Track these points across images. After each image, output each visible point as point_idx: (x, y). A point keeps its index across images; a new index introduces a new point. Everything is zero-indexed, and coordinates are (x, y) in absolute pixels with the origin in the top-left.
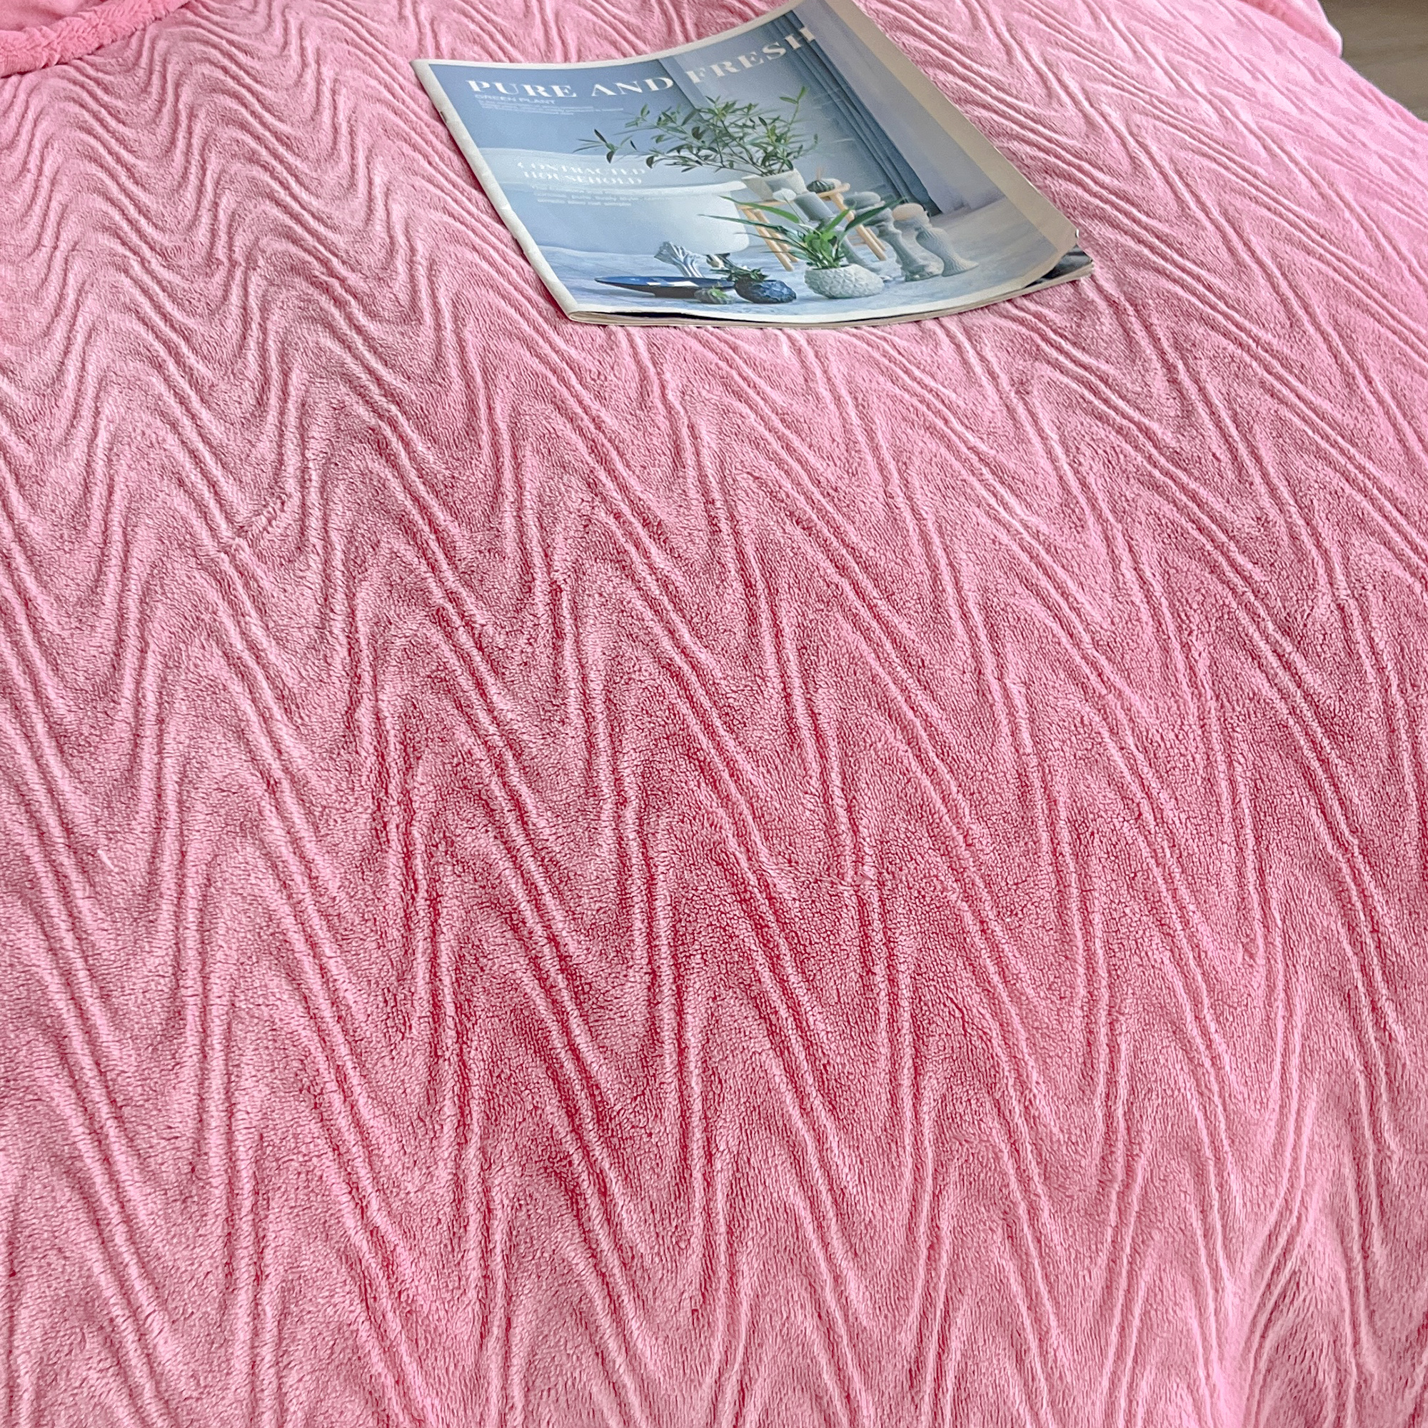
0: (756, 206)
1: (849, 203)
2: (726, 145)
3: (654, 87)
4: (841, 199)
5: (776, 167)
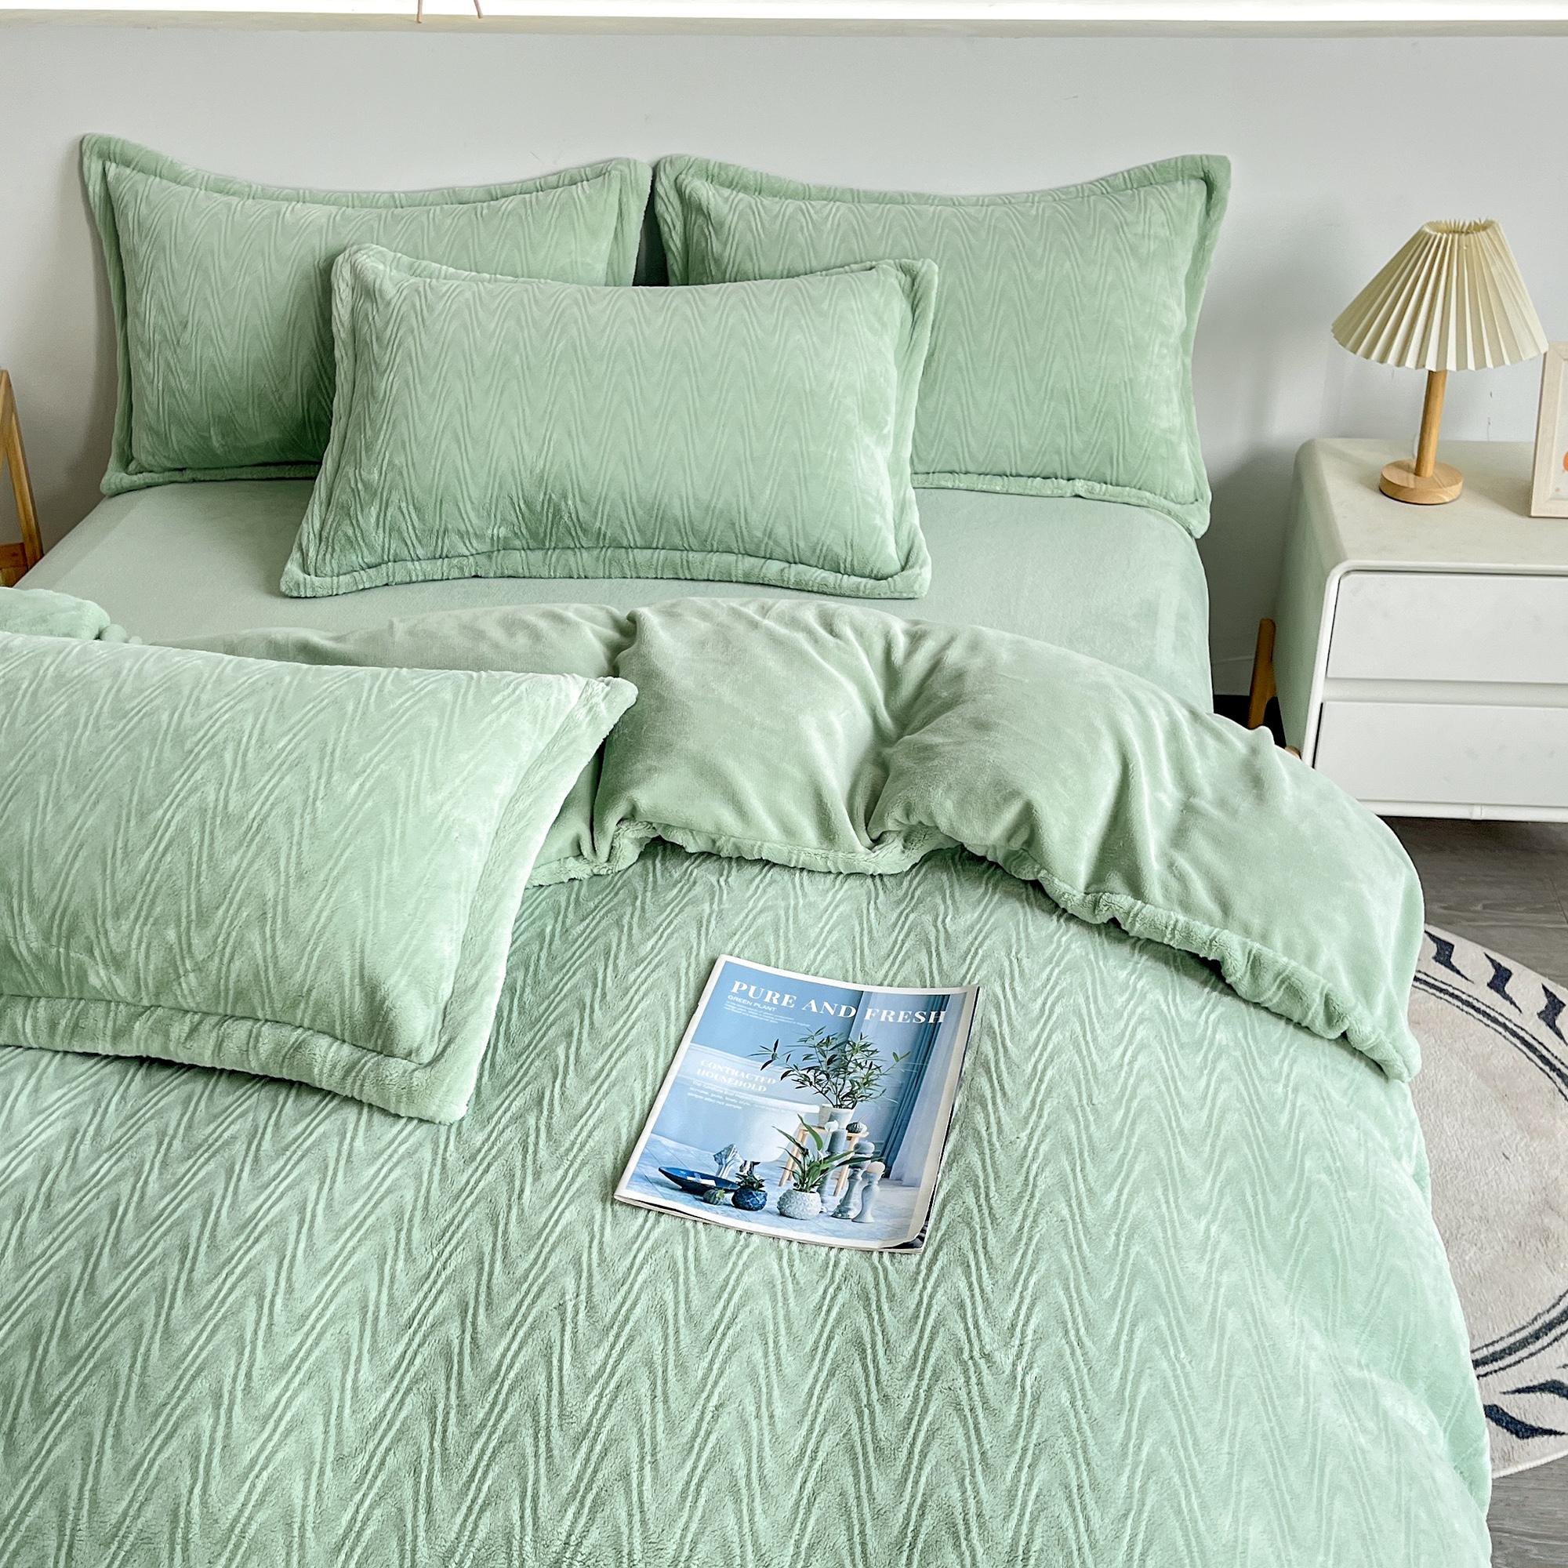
1: (857, 1146)
3: (842, 1014)
4: (855, 1142)
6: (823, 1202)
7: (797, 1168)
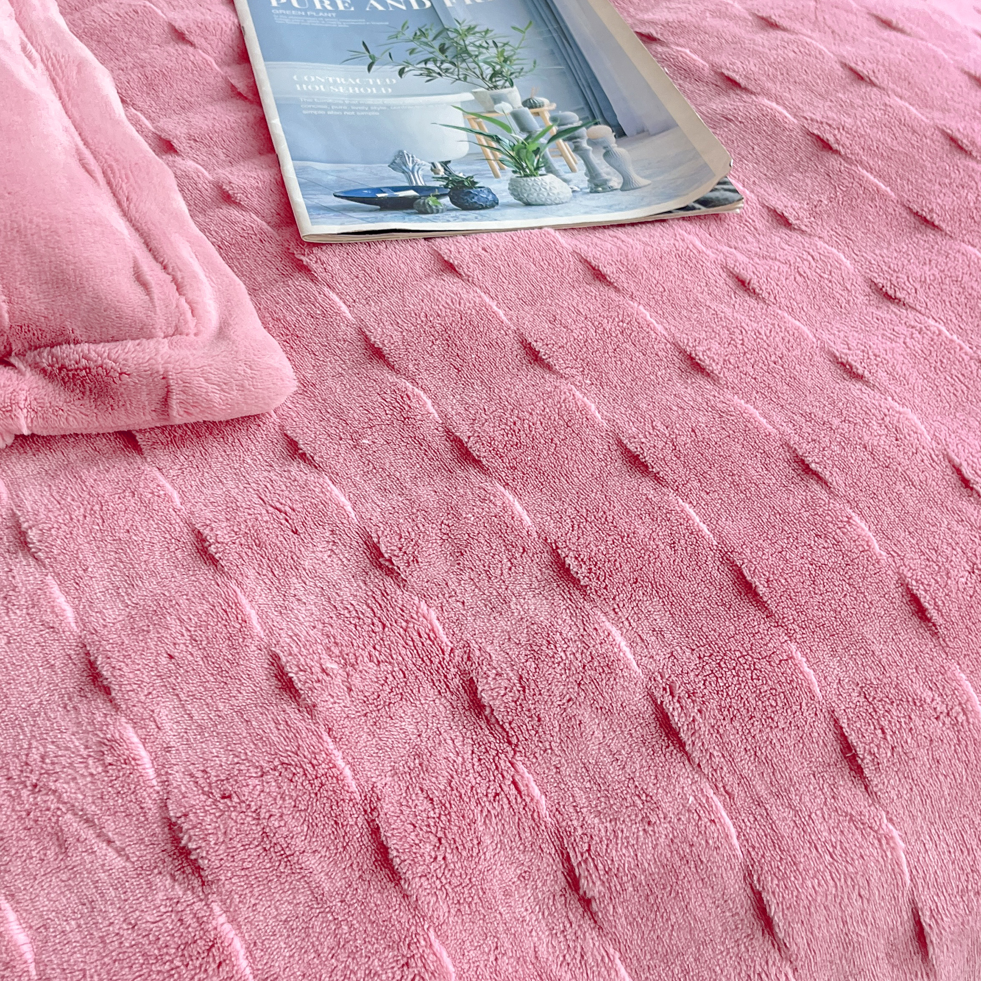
0: (479, 116)
1: (554, 119)
2: (464, 61)
3: (416, 7)
4: (548, 116)
5: (500, 83)
6: (565, 180)
7: (500, 156)
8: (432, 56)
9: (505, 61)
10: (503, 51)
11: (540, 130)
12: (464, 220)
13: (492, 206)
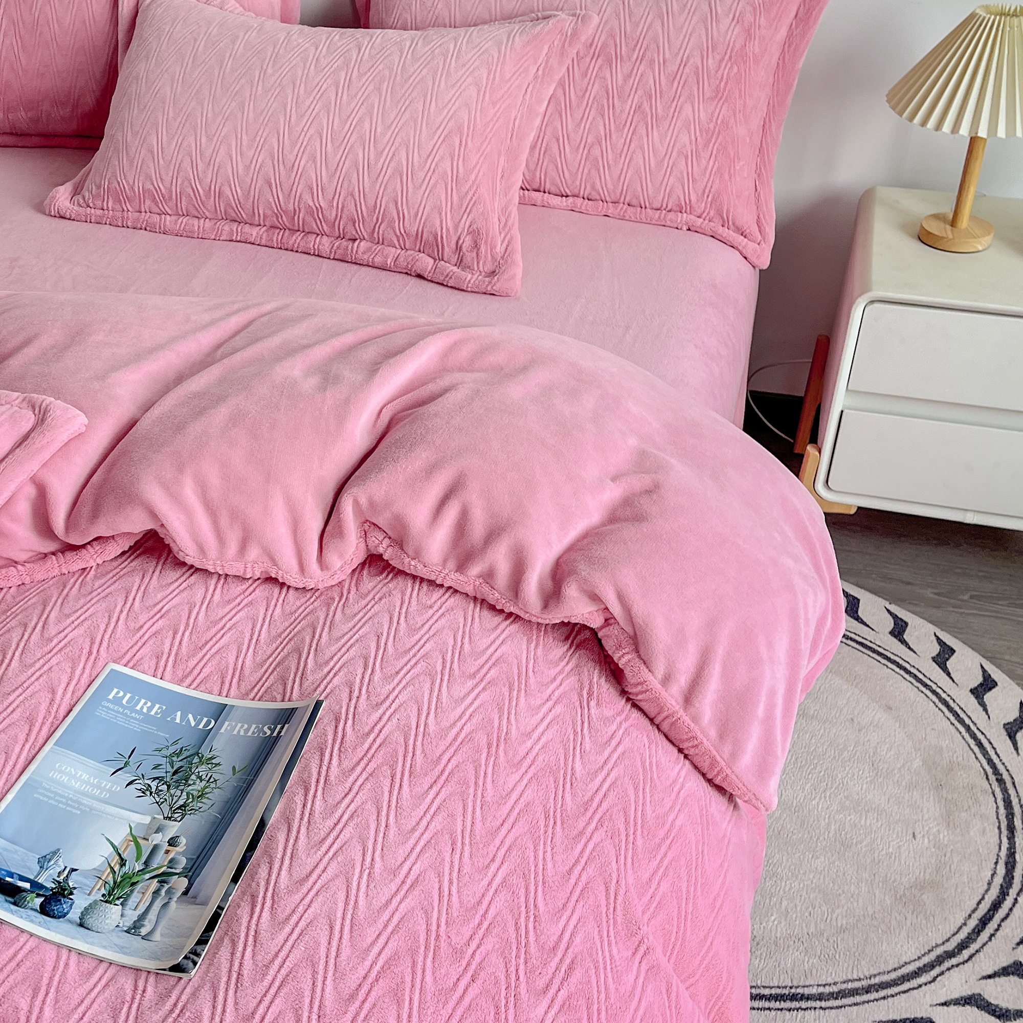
0: (135, 839)
1: (171, 861)
2: (177, 787)
3: (201, 727)
4: (171, 856)
5: (176, 815)
6: (122, 915)
7: (110, 879)
8: (165, 775)
9: (198, 797)
10: (207, 787)
11: (155, 866)
12: (32, 921)
13: (59, 917)
